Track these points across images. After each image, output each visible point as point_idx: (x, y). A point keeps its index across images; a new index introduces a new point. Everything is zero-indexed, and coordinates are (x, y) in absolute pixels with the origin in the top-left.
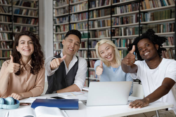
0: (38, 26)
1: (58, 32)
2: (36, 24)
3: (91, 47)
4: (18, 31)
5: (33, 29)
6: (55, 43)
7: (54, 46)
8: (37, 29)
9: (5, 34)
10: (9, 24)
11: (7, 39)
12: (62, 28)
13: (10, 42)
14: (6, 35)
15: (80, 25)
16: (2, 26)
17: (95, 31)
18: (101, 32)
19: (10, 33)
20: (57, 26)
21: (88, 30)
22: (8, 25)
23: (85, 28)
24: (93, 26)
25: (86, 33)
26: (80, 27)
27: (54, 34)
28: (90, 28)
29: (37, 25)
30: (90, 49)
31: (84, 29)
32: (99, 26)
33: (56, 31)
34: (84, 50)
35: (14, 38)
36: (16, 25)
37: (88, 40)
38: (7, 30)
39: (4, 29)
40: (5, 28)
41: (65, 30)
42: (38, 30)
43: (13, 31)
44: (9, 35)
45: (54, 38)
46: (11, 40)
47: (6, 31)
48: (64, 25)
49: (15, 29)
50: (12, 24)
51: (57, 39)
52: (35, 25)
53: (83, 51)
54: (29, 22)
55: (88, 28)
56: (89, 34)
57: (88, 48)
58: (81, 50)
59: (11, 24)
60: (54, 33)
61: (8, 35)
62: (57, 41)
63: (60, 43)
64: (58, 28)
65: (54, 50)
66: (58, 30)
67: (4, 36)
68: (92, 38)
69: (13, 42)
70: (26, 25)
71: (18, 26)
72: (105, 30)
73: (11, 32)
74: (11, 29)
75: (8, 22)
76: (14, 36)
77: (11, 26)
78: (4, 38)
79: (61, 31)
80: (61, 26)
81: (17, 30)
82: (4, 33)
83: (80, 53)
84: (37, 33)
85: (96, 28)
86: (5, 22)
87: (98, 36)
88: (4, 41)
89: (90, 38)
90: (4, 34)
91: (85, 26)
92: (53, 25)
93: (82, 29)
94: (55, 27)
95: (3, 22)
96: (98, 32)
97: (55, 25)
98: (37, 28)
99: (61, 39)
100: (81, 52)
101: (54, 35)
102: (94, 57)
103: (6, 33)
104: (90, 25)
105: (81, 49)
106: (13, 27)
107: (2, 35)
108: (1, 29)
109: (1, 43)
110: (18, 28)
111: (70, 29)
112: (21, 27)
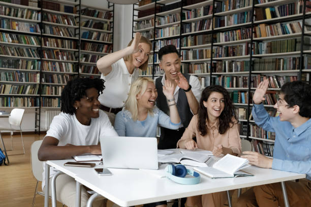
2: (109, 52)
4: (85, 61)
10: (75, 52)
11: (71, 72)
13: (75, 74)
14: (70, 66)
16: (65, 53)
17: (189, 63)
18: (197, 66)
19: (75, 63)
22: (73, 53)
24: (187, 58)
32: (195, 57)
35: (80, 70)
36: (83, 53)
38: (72, 59)
39: (68, 59)
40: (70, 57)
43: (79, 61)
46: (77, 73)
47: (71, 61)
49: (82, 58)
50: (79, 51)
54: (101, 49)
59: (77, 51)
61: (73, 66)
67: (68, 67)
69: (79, 74)
70: (96, 54)
71: (86, 54)
72: (202, 63)
73: (77, 62)
74: (77, 58)
75: (74, 48)
76: (81, 68)
77: (77, 54)
78: (68, 69)
81: (84, 59)
82: (67, 62)
85: (191, 60)
86: (70, 49)
87: (193, 72)
88: (67, 74)
90: (68, 64)
95: (67, 49)
96: (193, 65)
103: (71, 63)
104: (182, 56)
106: (80, 55)
107: (65, 65)
108: (65, 58)
109: (64, 76)
110: (86, 56)
111: (155, 59)
112: (89, 56)
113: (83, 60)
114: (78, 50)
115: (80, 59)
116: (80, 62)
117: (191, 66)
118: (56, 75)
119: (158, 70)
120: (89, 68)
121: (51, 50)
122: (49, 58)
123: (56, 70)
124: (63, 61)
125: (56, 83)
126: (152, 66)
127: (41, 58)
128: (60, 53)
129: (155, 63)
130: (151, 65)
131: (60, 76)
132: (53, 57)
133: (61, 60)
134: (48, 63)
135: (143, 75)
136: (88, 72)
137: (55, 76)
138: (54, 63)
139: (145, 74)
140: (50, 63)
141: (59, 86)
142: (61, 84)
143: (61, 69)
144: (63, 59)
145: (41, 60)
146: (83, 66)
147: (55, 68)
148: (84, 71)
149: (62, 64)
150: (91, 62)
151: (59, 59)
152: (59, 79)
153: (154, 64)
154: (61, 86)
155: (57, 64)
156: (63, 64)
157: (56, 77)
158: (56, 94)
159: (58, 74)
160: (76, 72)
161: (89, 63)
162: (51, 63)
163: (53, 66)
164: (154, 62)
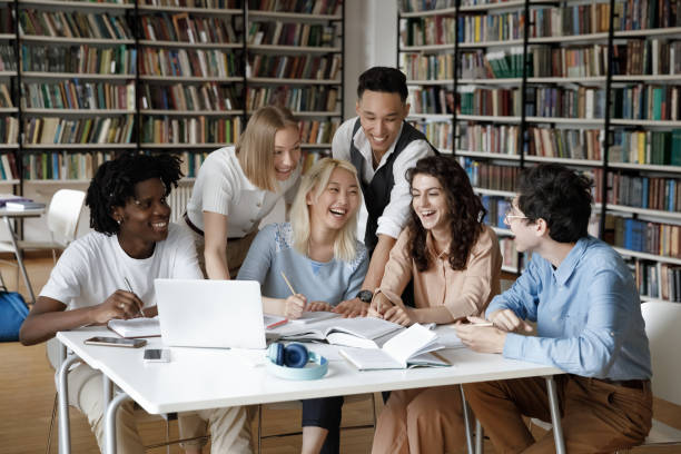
0: (343, 20)
1: (417, 44)
2: (333, 13)
3: (535, 115)
4: (263, 42)
5: (322, 33)
8: (339, 31)
9: (217, 52)
10: (234, 16)
11: (223, 76)
12: (431, 27)
13: (234, 83)
14: (220, 58)
15: (495, 19)
16: (205, 22)
17: (556, 46)
18: (574, 53)
19: (234, 50)
20: (411, 21)
21: (526, 44)
22: (227, 20)
23: (516, 37)
24: (547, 31)
25: (516, 56)
26: (497, 32)
27: (399, 51)
28: (535, 36)
29: (338, 16)
30: (529, 119)
31: (511, 41)
32: (568, 29)
33: (410, 42)
34: (507, 125)
35: (248, 69)
36: (258, 20)
37: (525, 83)
38: (226, 39)
39: (212, 38)
40: (219, 31)
41: (444, 39)
42: (343, 36)
43: (245, 42)
44: (232, 57)
46: (240, 79)
47: (222, 45)
48: (440, 18)
49: (253, 33)
50: (243, 15)
51: (413, 75)
52: (330, 17)
53: (503, 128)
54: (308, 4)
55: (526, 36)
56: (528, 61)
57: (524, 116)
58: (498, 125)
59: (238, 15)
60: (402, 46)
61: (228, 58)
62: (410, 81)
63: (420, 89)
64: (415, 26)
66: (418, 35)
67: (215, 64)
68: (541, 76)
69: (246, 83)
70: (295, 19)
71: (265, 20)
72: (590, 46)
73: (240, 45)
74: (240, 34)
75: (230, 7)
76: (251, 64)
77: (239, 21)
78: (213, 69)
79: (425, 43)
80: (427, 20)
81: (260, 35)
82: (212, 49)
83: (493, 133)
84: (338, 48)
85: (557, 36)
86: (218, 11)
87: (564, 72)
88: (211, 83)
89: (532, 75)
90: (213, 54)
91: (516, 26)
92: (399, 18)
93: (503, 39)
94: (403, 23)
95: (210, 10)
96: (563, 51)
97: (403, 15)
98: (339, 25)
99: (425, 76)
100: (496, 130)
101: (402, 56)
102: (543, 154)
103: (222, 50)
104: (534, 24)
105: (496, 118)
106: (248, 25)
107: (206, 57)
108: (204, 35)
109: (204, 90)
110: (266, 28)
111: (460, 34)
112: (275, 26)
113: (256, 42)
114: (240, 11)
115: (248, 38)
116: (249, 46)
117: (556, 55)
118: (180, 86)
119: (468, 66)
120: (276, 60)
121: (165, 15)
122: (158, 37)
123: (179, 74)
124: (198, 44)
125: (181, 110)
126: (453, 52)
127: (137, 39)
128: (189, 22)
129: (461, 45)
130: (449, 49)
131: (192, 89)
132: (172, 37)
133: (192, 42)
134: (158, 52)
135: (429, 78)
136: (271, 75)
137: (178, 91)
138: (174, 51)
139: (436, 78)
140: (162, 53)
141: (189, 117)
142: (197, 111)
143: (194, 70)
144: (198, 39)
145: (137, 47)
146: (257, 59)
147: (177, 66)
148: (259, 74)
149: (196, 55)
150: (280, 43)
151: (188, 40)
152: (189, 99)
153: (457, 48)
154: (197, 117)
155: (183, 56)
156: (200, 53)
157: (182, 90)
158: (181, 140)
159: (186, 84)
160: (237, 75)
161: (274, 47)
162: (166, 54)
163: (173, 61)
164: (457, 42)
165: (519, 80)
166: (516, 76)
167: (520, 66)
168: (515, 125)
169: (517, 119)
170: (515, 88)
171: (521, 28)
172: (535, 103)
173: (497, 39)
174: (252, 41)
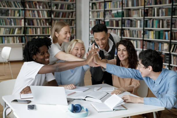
0: (76, 3)
1: (94, 9)
3: (125, 26)
4: (56, 9)
5: (70, 6)
6: (91, 20)
7: (90, 23)
8: (75, 6)
10: (49, 2)
11: (46, 17)
12: (98, 5)
13: (48, 20)
15: (114, 3)
16: (41, 4)
17: (129, 9)
18: (134, 11)
19: (49, 11)
20: (93, 3)
21: (122, 9)
22: (47, 3)
23: (120, 7)
24: (127, 6)
25: (120, 12)
26: (115, 6)
27: (90, 11)
28: (124, 7)
29: (74, 2)
30: (123, 28)
31: (118, 8)
32: (133, 5)
33: (92, 9)
34: (118, 29)
35: (52, 16)
36: (55, 3)
37: (122, 19)
38: (47, 8)
39: (43, 8)
40: (45, 6)
41: (101, 8)
42: (76, 7)
43: (51, 9)
44: (48, 12)
45: (90, 15)
46: (50, 18)
48: (100, 3)
49: (53, 6)
50: (51, 2)
51: (93, 17)
52: (72, 2)
53: (116, 30)
55: (122, 7)
56: (123, 13)
57: (122, 27)
58: (115, 29)
60: (91, 10)
61: (47, 13)
62: (93, 18)
63: (95, 20)
64: (94, 5)
65: (90, 27)
66: (94, 7)
67: (44, 14)
68: (126, 17)
69: (52, 19)
70: (64, 3)
72: (138, 9)
73: (50, 9)
74: (50, 7)
76: (53, 14)
77: (50, 3)
78: (43, 15)
79: (96, 9)
80: (97, 3)
81: (55, 7)
82: (43, 10)
83: (114, 31)
84: (74, 10)
85: (130, 7)
86: (44, 1)
87: (132, 16)
88: (43, 19)
89: (124, 17)
90: (43, 12)
91: (120, 4)
92: (90, 3)
93: (116, 8)
94: (91, 4)
96: (132, 11)
97: (91, 2)
98: (75, 4)
99: (96, 17)
101: (91, 12)
102: (127, 36)
103: (46, 11)
104: (124, 4)
105: (115, 27)
107: (42, 13)
108: (41, 7)
109: (41, 21)
110: (57, 5)
111: (105, 7)
112: (59, 5)
113: (54, 9)
114: (50, 1)
115: (52, 7)
117: (130, 12)
119: (107, 14)
120: (59, 13)
121: (31, 2)
122: (30, 7)
123: (35, 16)
124: (40, 9)
125: (36, 26)
126: (103, 11)
127: (24, 8)
128: (37, 4)
129: (106, 9)
130: (103, 10)
131: (38, 21)
132: (33, 7)
133: (38, 9)
135: (97, 17)
136: (58, 17)
137: (35, 21)
138: (33, 11)
139: (99, 18)
140: (30, 11)
141: (38, 28)
142: (40, 26)
143: (39, 16)
145: (25, 10)
146: (54, 13)
148: (55, 17)
152: (38, 23)
153: (104, 10)
154: (40, 28)
155: (36, 12)
156: (40, 12)
157: (36, 21)
158: (36, 33)
159: (37, 19)
161: (59, 10)
163: (33, 13)
165: (120, 18)
166: (120, 17)
167: (121, 14)
168: (120, 29)
169: (120, 28)
170: (119, 20)
171: (121, 5)
172: (124, 24)
173: (115, 8)
174: (53, 8)
